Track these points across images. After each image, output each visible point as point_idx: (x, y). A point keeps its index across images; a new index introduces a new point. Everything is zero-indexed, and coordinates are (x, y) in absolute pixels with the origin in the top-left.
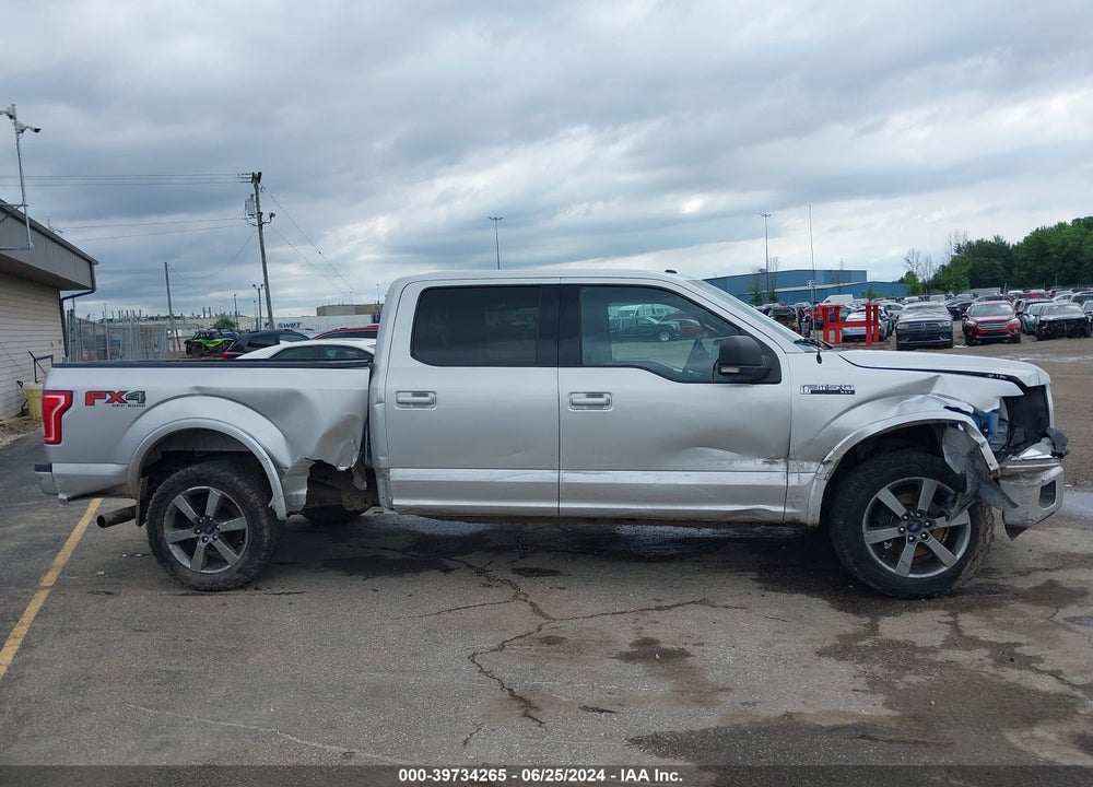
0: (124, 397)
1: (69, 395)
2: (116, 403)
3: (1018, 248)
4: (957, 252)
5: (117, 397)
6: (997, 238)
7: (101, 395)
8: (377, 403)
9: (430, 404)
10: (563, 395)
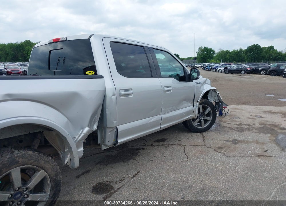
8: (113, 96)
9: (131, 94)
10: (163, 88)
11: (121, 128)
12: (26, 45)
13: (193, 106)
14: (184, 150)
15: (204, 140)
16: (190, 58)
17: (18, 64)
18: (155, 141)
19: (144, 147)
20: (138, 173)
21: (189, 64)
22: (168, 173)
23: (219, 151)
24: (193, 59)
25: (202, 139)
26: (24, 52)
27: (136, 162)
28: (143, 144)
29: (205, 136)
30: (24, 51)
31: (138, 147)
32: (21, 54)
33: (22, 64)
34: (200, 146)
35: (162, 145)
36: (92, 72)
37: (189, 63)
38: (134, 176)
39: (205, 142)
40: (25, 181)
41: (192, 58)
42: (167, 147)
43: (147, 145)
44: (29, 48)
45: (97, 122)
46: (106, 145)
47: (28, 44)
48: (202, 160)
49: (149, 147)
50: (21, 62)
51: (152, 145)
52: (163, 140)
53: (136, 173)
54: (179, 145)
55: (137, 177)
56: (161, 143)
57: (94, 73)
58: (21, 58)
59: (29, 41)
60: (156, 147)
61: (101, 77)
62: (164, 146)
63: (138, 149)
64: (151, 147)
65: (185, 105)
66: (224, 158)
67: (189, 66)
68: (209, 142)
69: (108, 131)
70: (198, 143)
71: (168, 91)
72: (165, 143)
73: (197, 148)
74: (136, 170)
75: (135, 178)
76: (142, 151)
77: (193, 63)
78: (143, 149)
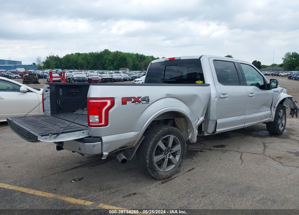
0: (140, 100)
1: (112, 100)
2: (137, 103)
3: (62, 59)
4: (47, 58)
5: (137, 100)
6: (57, 56)
7: (129, 99)
8: (215, 98)
9: (227, 97)
10: (248, 94)
11: (219, 121)
12: (105, 54)
13: (270, 111)
14: (241, 156)
15: (265, 149)
16: (274, 65)
17: (97, 72)
18: (214, 147)
19: (202, 150)
20: (193, 169)
21: (272, 72)
22: (220, 172)
23: (277, 160)
24: (279, 67)
25: (263, 148)
26: (103, 61)
27: (193, 160)
28: (202, 148)
29: (266, 146)
30: (103, 59)
31: (196, 150)
32: (100, 62)
33: (101, 72)
34: (258, 154)
35: (221, 150)
36: (201, 81)
37: (273, 70)
38: (190, 171)
39: (264, 151)
40: (166, 145)
41: (277, 65)
42: (224, 152)
43: (206, 149)
44: (107, 57)
45: (204, 116)
46: (208, 133)
47: (107, 53)
48: (257, 166)
49: (207, 151)
50: (99, 70)
51: (210, 149)
52: (223, 146)
53: (191, 168)
54: (237, 151)
55: (192, 171)
56: (220, 149)
57: (202, 82)
58: (100, 67)
59: (108, 50)
60: (214, 151)
61: (209, 85)
62: (222, 151)
63: (197, 151)
64: (209, 151)
65: (264, 109)
66: (280, 167)
67: (272, 74)
68: (268, 152)
69: (210, 122)
70: (258, 151)
71: (252, 96)
72: (224, 148)
73: (254, 155)
74: (191, 167)
75: (189, 172)
76: (200, 153)
77: (278, 70)
78: (202, 151)
